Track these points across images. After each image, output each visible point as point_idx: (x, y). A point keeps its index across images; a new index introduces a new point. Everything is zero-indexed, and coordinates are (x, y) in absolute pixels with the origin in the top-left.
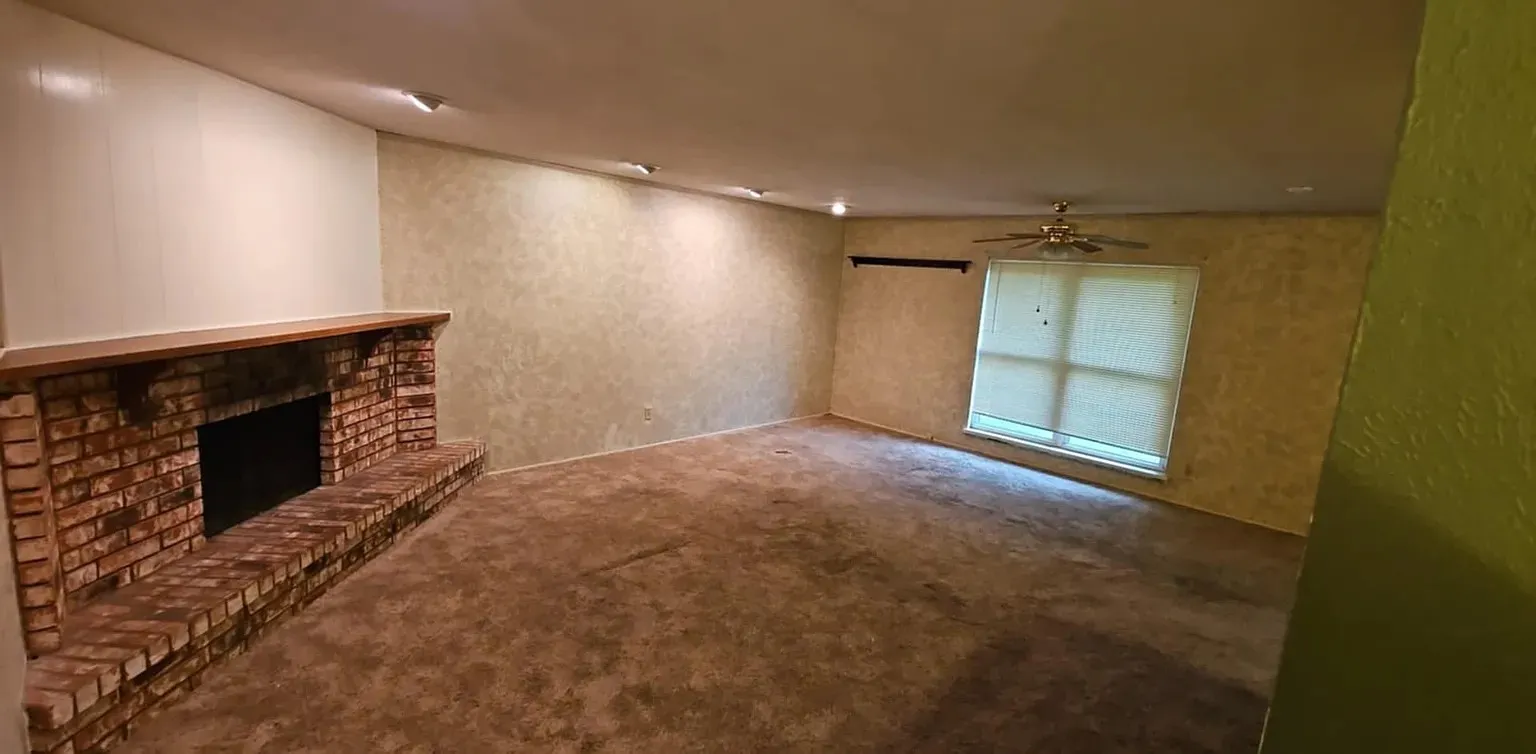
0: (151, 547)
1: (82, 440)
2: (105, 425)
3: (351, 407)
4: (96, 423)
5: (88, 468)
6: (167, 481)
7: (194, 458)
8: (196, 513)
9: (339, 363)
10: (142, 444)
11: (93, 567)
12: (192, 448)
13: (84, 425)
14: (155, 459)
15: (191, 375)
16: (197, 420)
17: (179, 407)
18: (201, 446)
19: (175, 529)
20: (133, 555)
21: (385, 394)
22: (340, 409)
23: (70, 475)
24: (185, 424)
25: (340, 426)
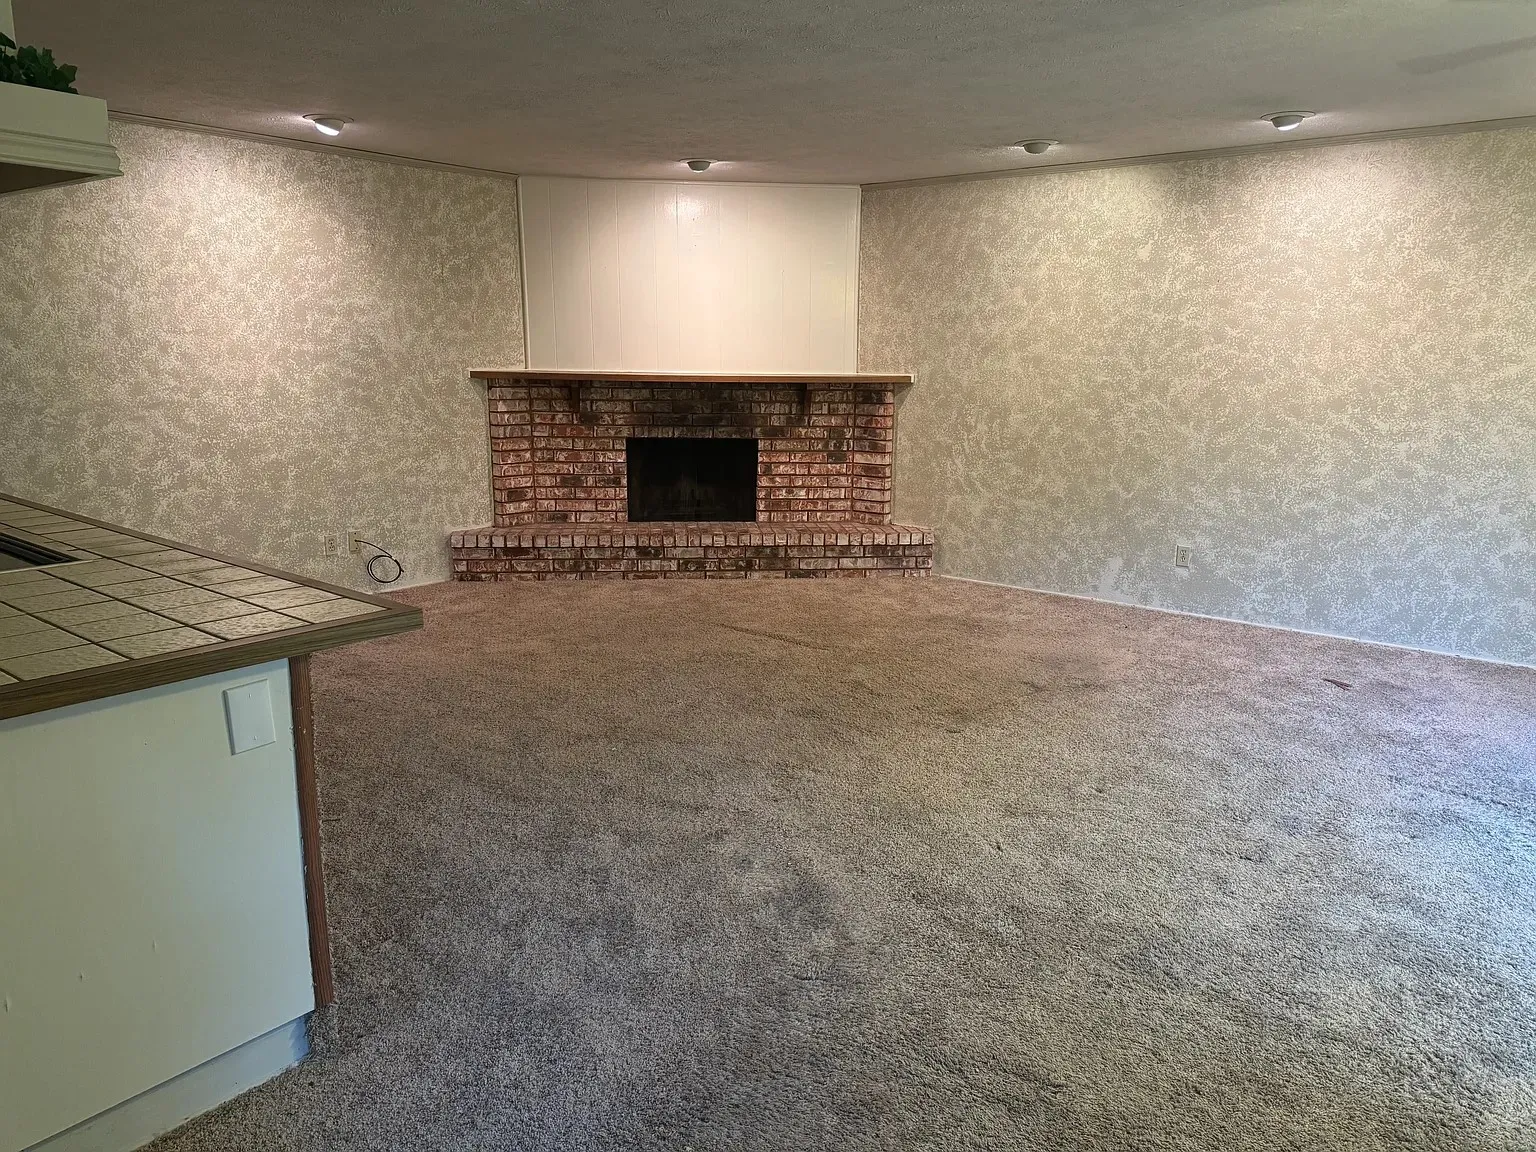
0: (589, 506)
1: (552, 426)
2: (565, 421)
3: (784, 458)
4: (560, 418)
5: (554, 443)
6: (601, 466)
7: (622, 458)
8: (622, 496)
9: (771, 415)
10: (587, 438)
11: (553, 502)
12: (621, 450)
13: (553, 418)
14: (595, 450)
15: (623, 401)
16: (626, 433)
17: (614, 420)
18: (627, 451)
19: (607, 501)
20: (577, 506)
21: (838, 456)
22: (768, 456)
23: (543, 444)
24: (616, 433)
25: (768, 472)
